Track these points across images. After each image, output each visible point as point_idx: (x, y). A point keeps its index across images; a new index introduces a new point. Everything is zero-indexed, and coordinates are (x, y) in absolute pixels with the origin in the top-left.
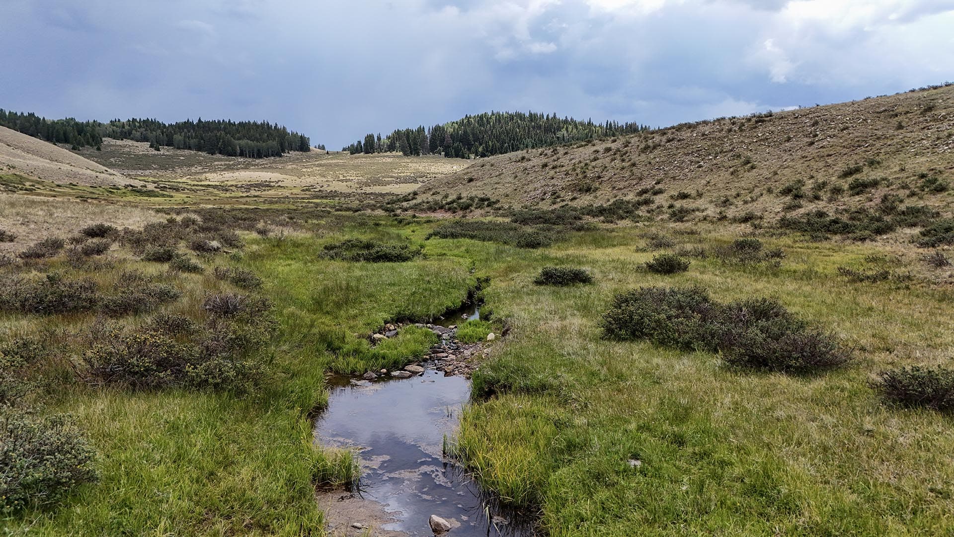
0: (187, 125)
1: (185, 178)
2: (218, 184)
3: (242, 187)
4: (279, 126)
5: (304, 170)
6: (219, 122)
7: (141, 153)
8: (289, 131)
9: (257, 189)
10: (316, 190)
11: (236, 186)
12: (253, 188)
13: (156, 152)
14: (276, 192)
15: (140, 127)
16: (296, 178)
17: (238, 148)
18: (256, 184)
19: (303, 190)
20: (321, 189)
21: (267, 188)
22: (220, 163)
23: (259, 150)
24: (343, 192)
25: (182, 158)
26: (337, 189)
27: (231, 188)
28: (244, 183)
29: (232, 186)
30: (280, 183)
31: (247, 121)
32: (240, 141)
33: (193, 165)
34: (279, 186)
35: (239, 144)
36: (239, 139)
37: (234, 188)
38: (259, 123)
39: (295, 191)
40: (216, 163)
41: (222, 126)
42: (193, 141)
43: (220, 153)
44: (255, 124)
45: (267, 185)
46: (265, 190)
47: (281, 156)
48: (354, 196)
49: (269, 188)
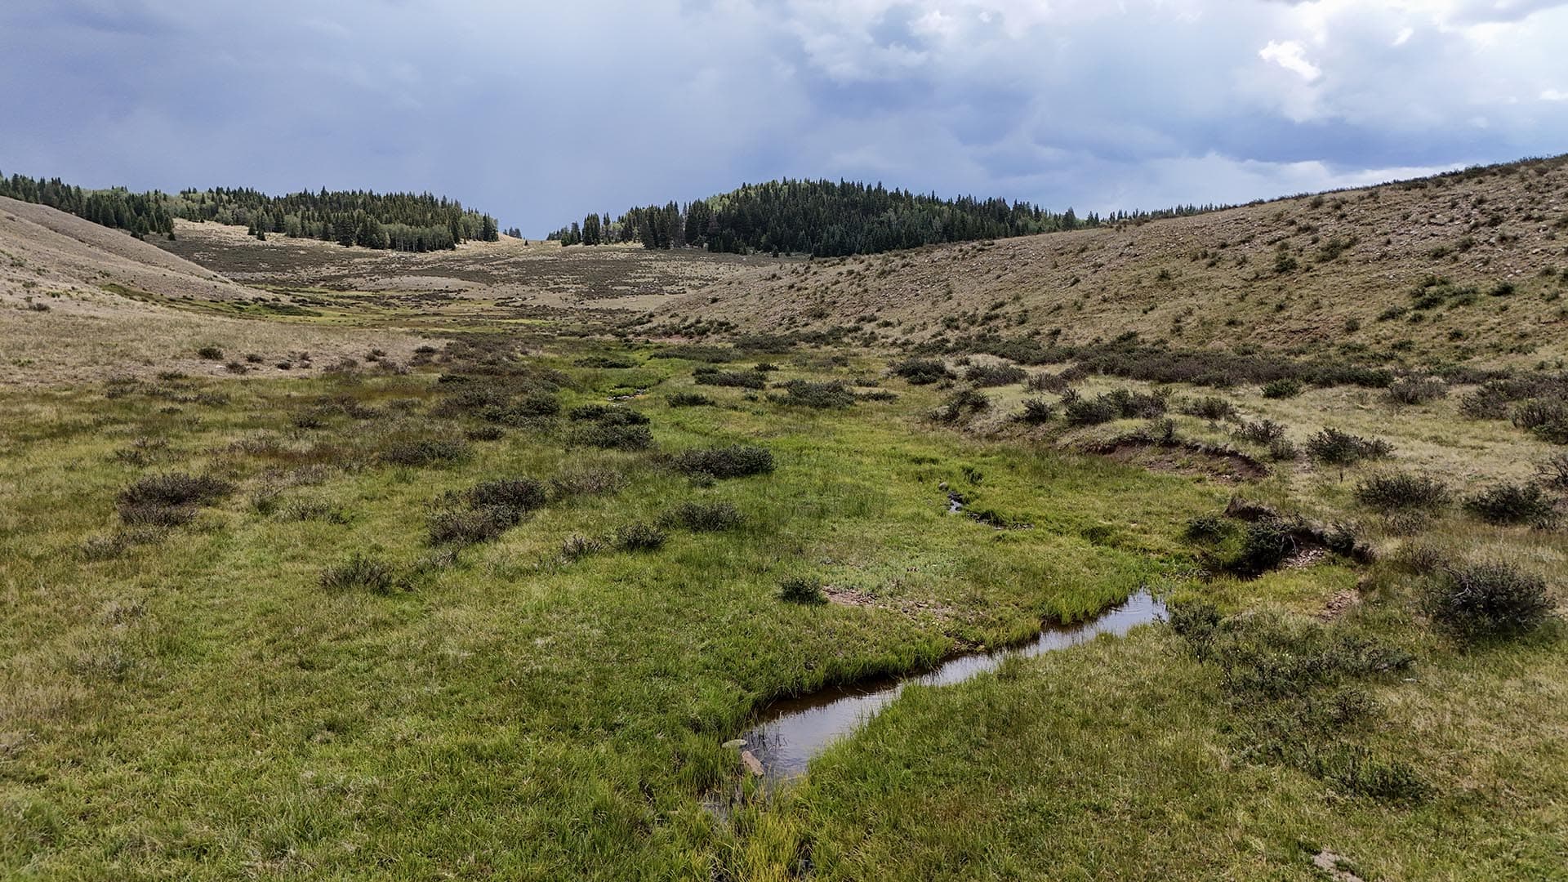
0: (304, 198)
1: (318, 286)
2: (370, 294)
3: (407, 300)
4: (448, 201)
5: (496, 272)
6: (354, 193)
7: (237, 244)
8: (465, 209)
9: (430, 302)
10: (516, 304)
11: (399, 298)
12: (424, 302)
13: (261, 243)
14: (458, 308)
15: (229, 202)
16: (484, 285)
17: (388, 237)
18: (427, 295)
19: (498, 305)
20: (524, 303)
21: (444, 302)
22: (362, 260)
23: (420, 240)
24: (556, 307)
25: (302, 252)
26: (547, 302)
27: (392, 301)
28: (410, 293)
29: (392, 297)
30: (462, 294)
31: (398, 193)
32: (391, 226)
33: (321, 264)
34: (462, 298)
35: (390, 230)
36: (389, 221)
37: (396, 301)
38: (417, 196)
39: (486, 306)
40: (356, 260)
41: (360, 201)
42: (316, 225)
43: (358, 244)
44: (411, 197)
45: (443, 296)
46: (442, 305)
47: (453, 249)
48: (573, 313)
49: (448, 301)
